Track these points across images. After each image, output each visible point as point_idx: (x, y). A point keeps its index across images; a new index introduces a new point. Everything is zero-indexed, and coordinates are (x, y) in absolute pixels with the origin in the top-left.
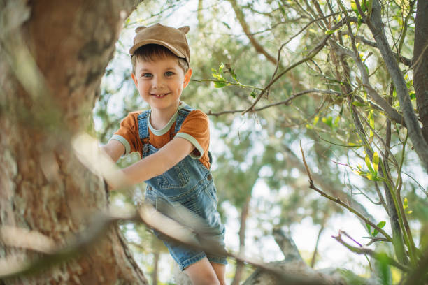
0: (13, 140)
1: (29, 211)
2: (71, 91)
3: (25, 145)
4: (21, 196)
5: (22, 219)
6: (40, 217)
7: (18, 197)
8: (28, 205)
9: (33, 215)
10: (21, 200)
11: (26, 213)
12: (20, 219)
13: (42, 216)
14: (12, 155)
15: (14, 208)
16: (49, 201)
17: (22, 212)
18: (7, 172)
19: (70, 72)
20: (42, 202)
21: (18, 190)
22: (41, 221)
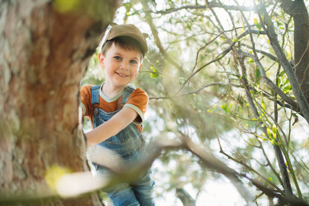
0: (19, 101)
1: (26, 161)
2: (72, 62)
3: (29, 105)
4: (21, 148)
5: (20, 167)
6: (35, 165)
7: (18, 149)
8: (26, 156)
9: (29, 164)
10: (20, 151)
11: (23, 162)
12: (17, 168)
13: (37, 165)
14: (17, 114)
15: (13, 158)
16: (44, 153)
17: (20, 161)
18: (10, 128)
19: (75, 47)
20: (38, 153)
21: (18, 143)
22: (36, 169)
